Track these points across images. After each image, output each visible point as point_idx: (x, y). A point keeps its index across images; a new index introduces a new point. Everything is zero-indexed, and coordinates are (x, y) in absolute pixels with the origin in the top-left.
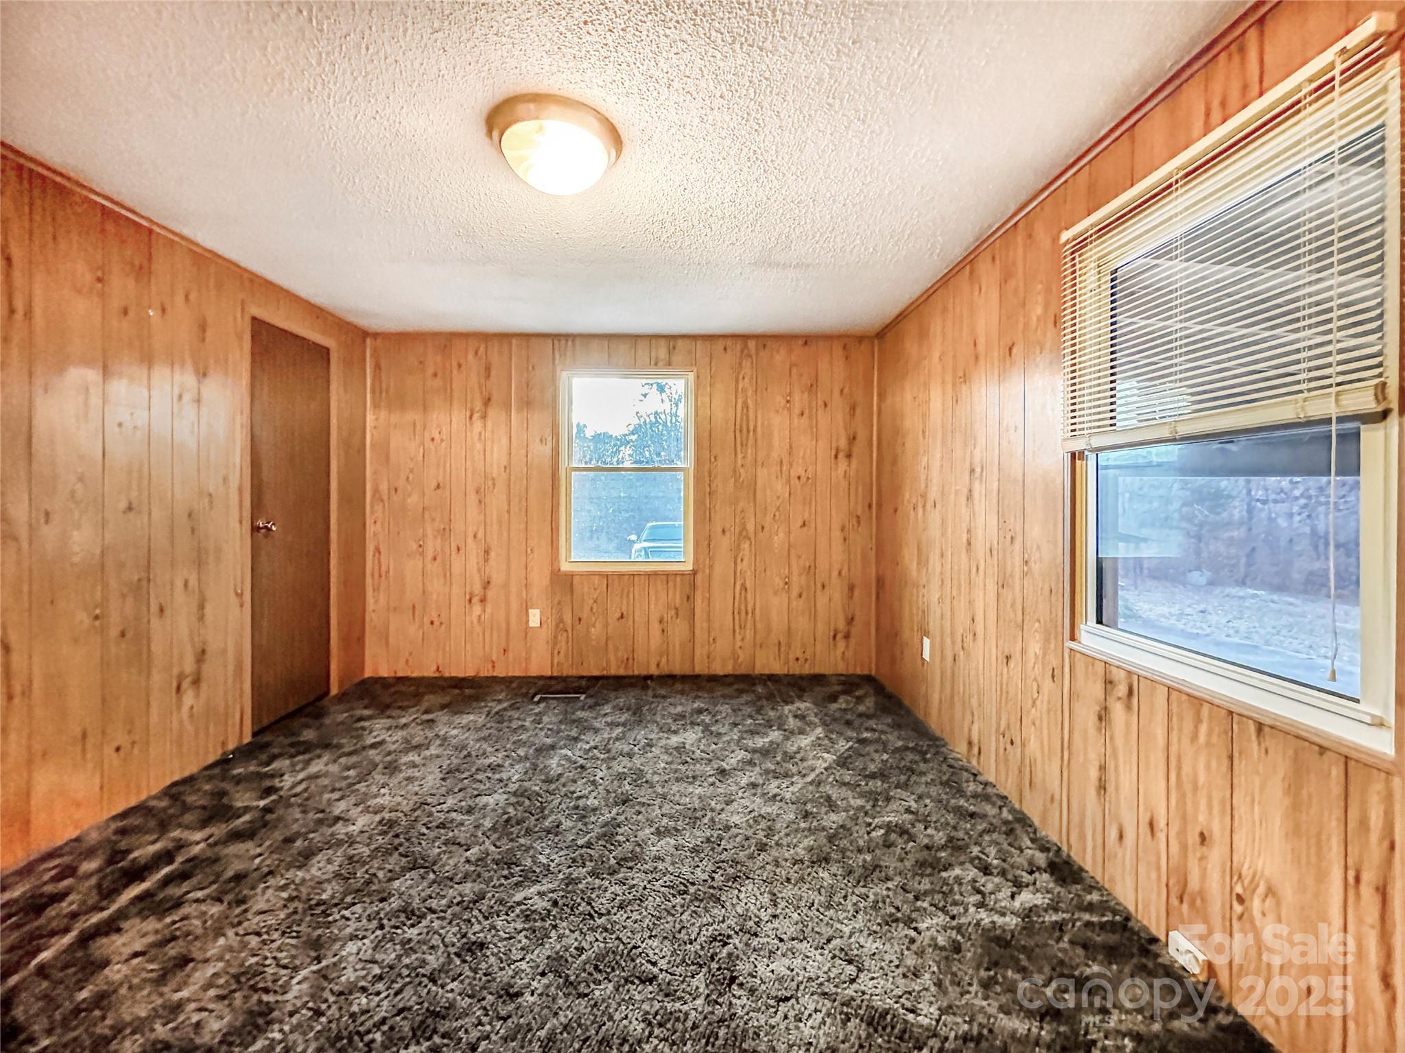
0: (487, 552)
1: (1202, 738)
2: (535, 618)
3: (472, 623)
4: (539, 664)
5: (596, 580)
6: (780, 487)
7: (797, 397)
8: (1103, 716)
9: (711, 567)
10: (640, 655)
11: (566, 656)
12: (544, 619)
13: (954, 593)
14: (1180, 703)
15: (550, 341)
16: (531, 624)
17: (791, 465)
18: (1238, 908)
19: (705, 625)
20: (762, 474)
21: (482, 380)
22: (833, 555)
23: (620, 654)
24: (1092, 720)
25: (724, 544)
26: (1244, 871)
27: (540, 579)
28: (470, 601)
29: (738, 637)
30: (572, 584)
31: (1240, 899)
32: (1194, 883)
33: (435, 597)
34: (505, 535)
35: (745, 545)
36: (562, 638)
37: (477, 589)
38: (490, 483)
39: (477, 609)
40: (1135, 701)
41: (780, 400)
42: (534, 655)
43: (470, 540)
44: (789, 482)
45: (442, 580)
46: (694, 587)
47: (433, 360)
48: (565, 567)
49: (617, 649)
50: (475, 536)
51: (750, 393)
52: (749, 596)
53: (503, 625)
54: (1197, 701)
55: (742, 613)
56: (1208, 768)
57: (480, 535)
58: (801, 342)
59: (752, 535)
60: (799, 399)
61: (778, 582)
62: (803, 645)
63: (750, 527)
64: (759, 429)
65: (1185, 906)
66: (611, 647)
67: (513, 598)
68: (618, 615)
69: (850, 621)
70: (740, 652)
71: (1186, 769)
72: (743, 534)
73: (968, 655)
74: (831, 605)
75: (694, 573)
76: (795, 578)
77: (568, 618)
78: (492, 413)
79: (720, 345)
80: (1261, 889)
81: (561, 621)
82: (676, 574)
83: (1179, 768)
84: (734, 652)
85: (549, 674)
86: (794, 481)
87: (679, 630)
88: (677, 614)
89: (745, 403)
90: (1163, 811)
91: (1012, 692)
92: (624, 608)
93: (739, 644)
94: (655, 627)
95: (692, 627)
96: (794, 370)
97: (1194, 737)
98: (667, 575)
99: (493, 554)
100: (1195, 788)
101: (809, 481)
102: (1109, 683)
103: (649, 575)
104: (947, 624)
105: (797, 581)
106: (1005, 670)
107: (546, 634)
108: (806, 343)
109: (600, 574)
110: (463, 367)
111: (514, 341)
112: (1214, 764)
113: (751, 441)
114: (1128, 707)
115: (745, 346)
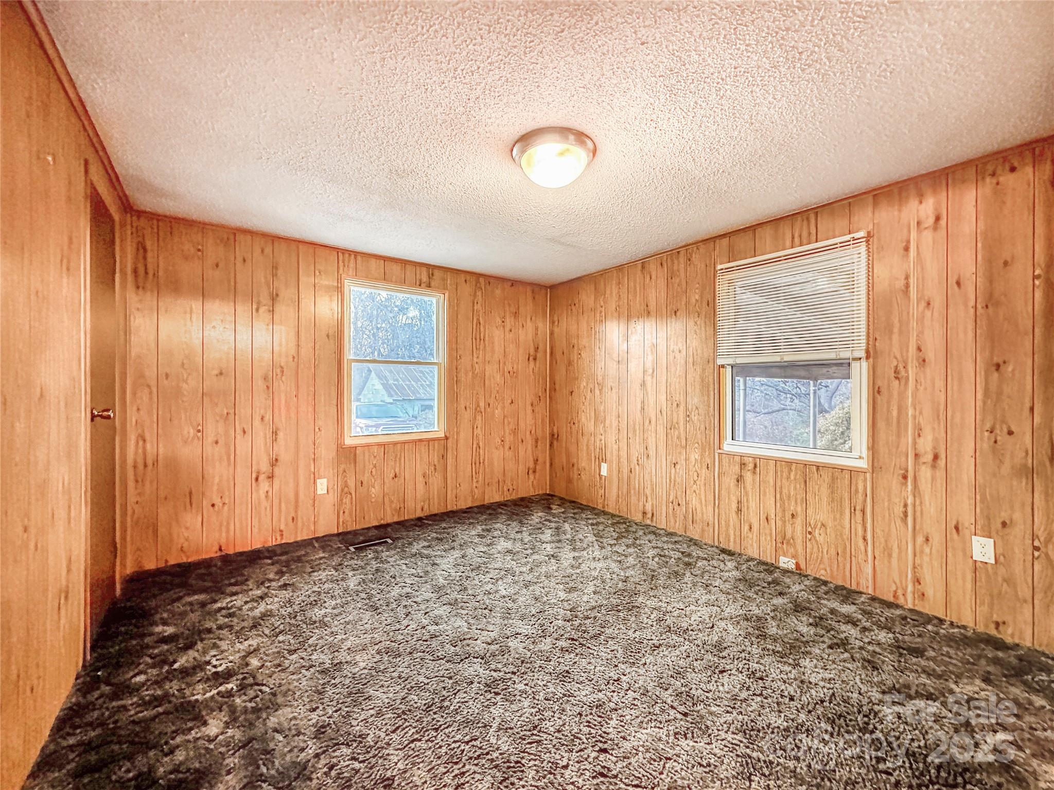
0: (275, 433)
1: (792, 477)
2: (322, 486)
3: (259, 499)
4: (327, 525)
5: (375, 449)
6: (498, 378)
7: (508, 320)
8: (740, 479)
9: (458, 433)
10: (410, 504)
11: (351, 514)
12: (330, 487)
13: (630, 435)
14: (781, 465)
15: (335, 253)
16: (319, 492)
17: (505, 363)
18: (809, 536)
19: (454, 475)
20: (488, 369)
21: (270, 277)
22: (527, 421)
23: (394, 506)
24: (733, 483)
25: (467, 416)
26: (812, 522)
27: (326, 453)
28: (257, 479)
29: (475, 480)
30: (355, 455)
31: (810, 533)
32: (789, 535)
33: (217, 480)
34: (293, 415)
35: (479, 418)
36: (347, 500)
37: (265, 467)
38: (279, 371)
39: (264, 485)
40: (758, 470)
41: (499, 320)
42: (321, 518)
43: (257, 422)
44: (503, 375)
45: (225, 463)
46: (446, 448)
47: (213, 251)
48: (348, 442)
49: (391, 502)
50: (262, 418)
51: (481, 313)
52: (481, 451)
53: (292, 496)
54: (789, 463)
55: (477, 463)
56: (795, 488)
57: (268, 417)
58: (510, 284)
59: (483, 410)
60: (509, 321)
61: (498, 440)
62: (512, 480)
63: (482, 404)
64: (487, 338)
65: (785, 546)
66: (387, 500)
67: (302, 472)
68: (392, 475)
69: (536, 461)
70: (476, 491)
71: (785, 491)
72: (477, 409)
73: (643, 467)
74: (526, 452)
75: (446, 438)
76: (507, 439)
77: (352, 484)
78: (280, 308)
79: (463, 276)
80: (819, 526)
81: (346, 486)
82: (433, 440)
83: (781, 493)
84: (472, 491)
85: (336, 532)
86: (506, 374)
87: (436, 481)
88: (435, 469)
89: (478, 320)
90: (773, 511)
91: (678, 480)
92: (397, 470)
93: (475, 485)
94: (420, 480)
95: (446, 479)
96: (506, 302)
97: (788, 478)
98: (429, 441)
99: (281, 435)
100: (789, 497)
101: (513, 374)
102: (743, 465)
103: (415, 442)
104: (624, 454)
105: (509, 439)
106: (673, 470)
107: (332, 498)
108: (512, 285)
109: (379, 445)
110: (249, 261)
111: (301, 247)
112: (798, 486)
113: (482, 347)
114: (754, 473)
115: (478, 282)
